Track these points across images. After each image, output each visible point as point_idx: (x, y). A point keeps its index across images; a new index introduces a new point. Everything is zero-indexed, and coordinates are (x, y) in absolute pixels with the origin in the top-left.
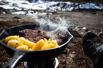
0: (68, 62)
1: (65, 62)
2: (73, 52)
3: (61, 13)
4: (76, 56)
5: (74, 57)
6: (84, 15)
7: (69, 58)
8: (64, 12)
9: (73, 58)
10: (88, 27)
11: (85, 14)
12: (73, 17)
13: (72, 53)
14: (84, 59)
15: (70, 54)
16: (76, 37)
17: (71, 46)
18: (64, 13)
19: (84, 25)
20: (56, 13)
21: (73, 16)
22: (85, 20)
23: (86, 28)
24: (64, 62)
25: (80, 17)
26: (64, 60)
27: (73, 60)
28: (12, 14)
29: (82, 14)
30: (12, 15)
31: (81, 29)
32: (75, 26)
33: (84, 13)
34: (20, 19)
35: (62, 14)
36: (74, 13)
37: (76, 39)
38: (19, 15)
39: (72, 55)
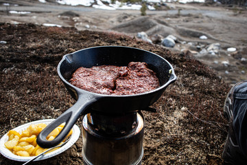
0: (167, 127)
1: (162, 126)
2: (183, 108)
3: (177, 7)
4: (188, 117)
5: (182, 118)
6: (235, 15)
7: (172, 118)
8: (185, 6)
9: (180, 121)
10: (241, 47)
11: (238, 12)
12: (206, 19)
13: (180, 108)
14: (201, 124)
15: (176, 112)
16: (196, 75)
17: (182, 94)
18: (184, 9)
19: (233, 42)
20: (163, 7)
21: (207, 16)
22: (237, 29)
23: (237, 50)
24: (159, 126)
25: (223, 21)
26: (161, 122)
27: (179, 125)
28: (59, 4)
29: (231, 13)
30: (60, 7)
31: (223, 51)
32: (209, 42)
33: (235, 10)
34: (78, 18)
35: (180, 9)
36: (210, 8)
37: (195, 79)
38: (76, 8)
39: (179, 114)
